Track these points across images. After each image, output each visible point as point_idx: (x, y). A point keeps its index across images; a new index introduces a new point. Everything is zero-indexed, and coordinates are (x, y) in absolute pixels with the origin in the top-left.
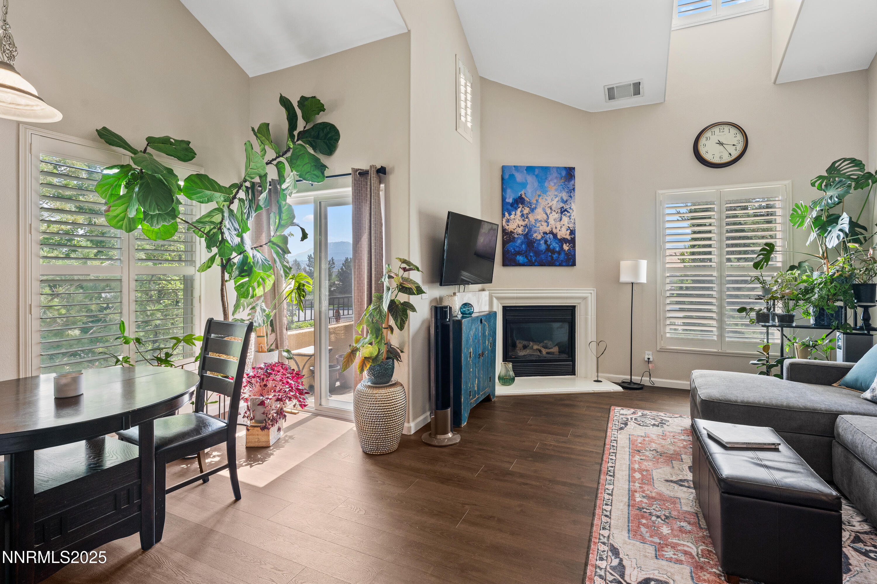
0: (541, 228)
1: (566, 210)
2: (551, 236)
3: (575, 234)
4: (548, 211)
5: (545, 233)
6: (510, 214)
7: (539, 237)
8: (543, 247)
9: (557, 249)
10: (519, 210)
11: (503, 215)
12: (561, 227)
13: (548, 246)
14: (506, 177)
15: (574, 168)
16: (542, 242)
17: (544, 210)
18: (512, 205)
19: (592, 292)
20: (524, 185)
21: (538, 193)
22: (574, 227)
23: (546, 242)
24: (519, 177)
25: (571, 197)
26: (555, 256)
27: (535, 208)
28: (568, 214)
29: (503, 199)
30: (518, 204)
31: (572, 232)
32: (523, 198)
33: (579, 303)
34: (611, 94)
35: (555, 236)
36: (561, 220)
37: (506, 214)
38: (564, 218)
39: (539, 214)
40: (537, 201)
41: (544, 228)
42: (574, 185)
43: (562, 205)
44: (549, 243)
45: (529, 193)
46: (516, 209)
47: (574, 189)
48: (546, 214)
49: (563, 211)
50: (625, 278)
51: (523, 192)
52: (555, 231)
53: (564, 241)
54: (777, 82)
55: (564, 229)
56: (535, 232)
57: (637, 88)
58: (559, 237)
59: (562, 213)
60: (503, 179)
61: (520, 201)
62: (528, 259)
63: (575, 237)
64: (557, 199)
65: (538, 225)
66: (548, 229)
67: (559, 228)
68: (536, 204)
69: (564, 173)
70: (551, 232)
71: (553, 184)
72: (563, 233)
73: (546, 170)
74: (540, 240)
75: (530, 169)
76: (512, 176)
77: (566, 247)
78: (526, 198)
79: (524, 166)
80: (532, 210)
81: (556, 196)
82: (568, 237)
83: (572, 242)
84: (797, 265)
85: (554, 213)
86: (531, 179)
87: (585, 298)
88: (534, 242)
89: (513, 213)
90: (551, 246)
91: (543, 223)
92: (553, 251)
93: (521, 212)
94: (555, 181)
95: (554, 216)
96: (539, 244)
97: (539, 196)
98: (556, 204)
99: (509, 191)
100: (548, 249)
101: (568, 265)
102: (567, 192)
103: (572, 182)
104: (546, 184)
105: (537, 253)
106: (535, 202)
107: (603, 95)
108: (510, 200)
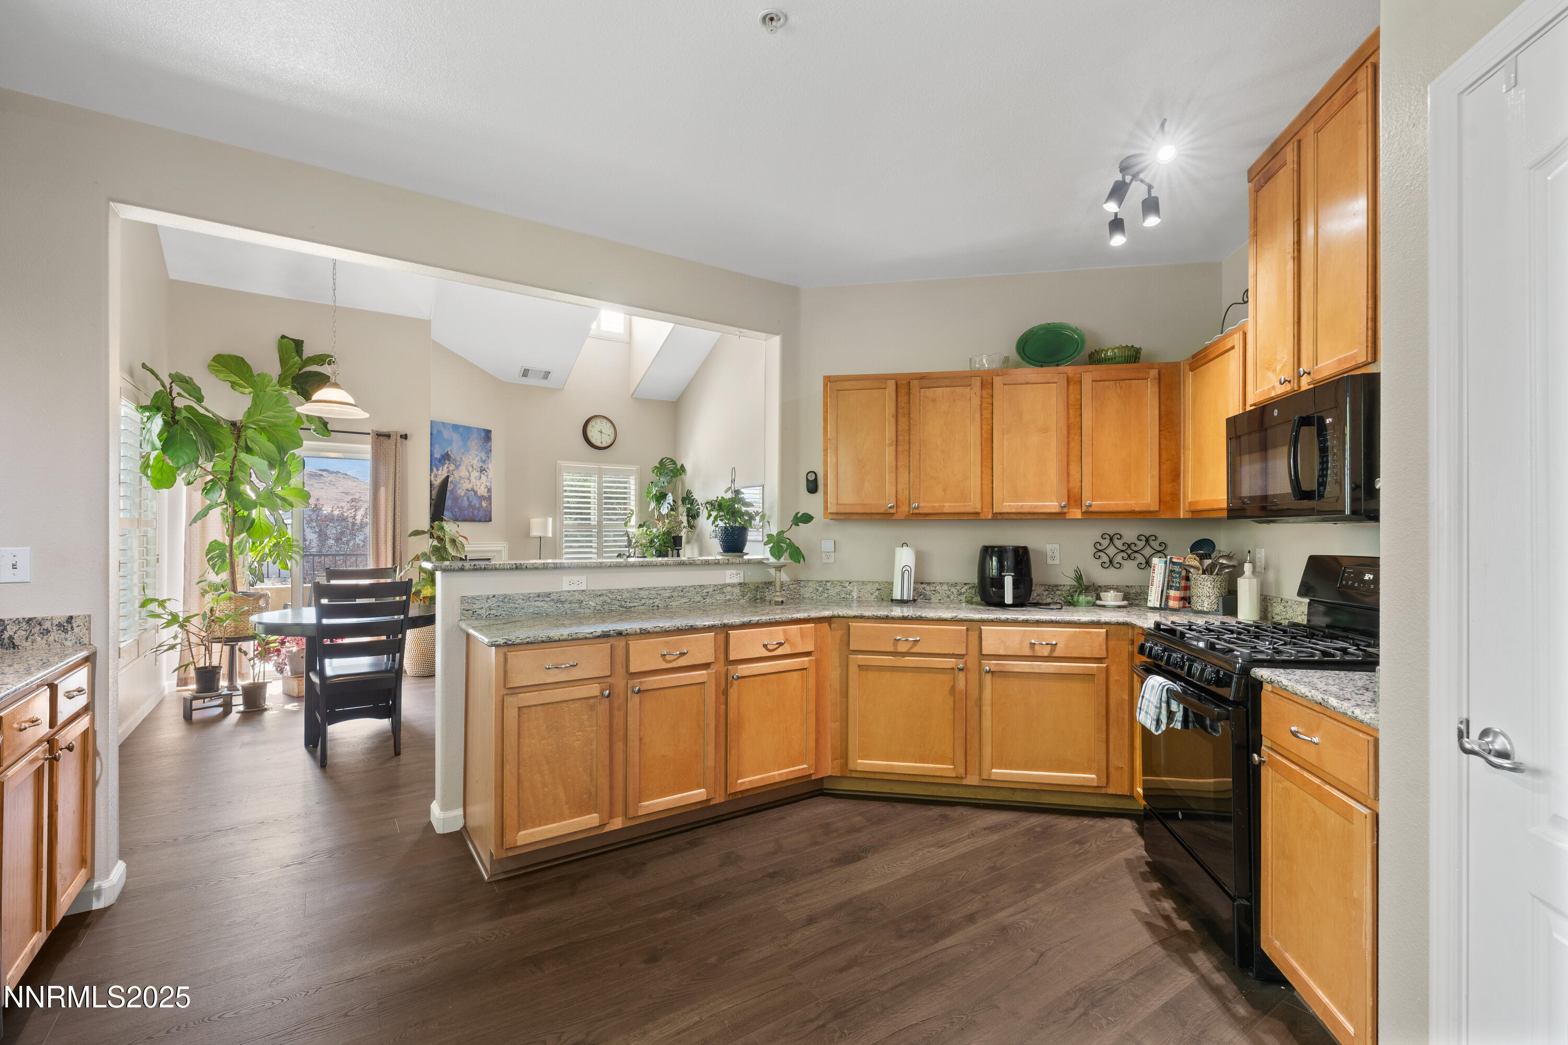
0: (464, 484)
1: (484, 470)
2: (473, 493)
3: (491, 492)
4: (470, 469)
5: (467, 490)
6: (438, 470)
7: (463, 494)
8: (466, 503)
9: (477, 506)
10: (446, 466)
11: (431, 470)
12: (480, 485)
13: (470, 503)
14: (435, 432)
15: (491, 431)
16: (465, 498)
17: (467, 468)
18: (440, 461)
19: (505, 545)
20: (450, 442)
21: (462, 451)
22: (491, 486)
23: (468, 498)
24: (446, 434)
25: (488, 457)
26: (475, 512)
27: (460, 465)
28: (486, 474)
29: (431, 455)
30: (445, 460)
31: (489, 491)
32: (449, 455)
33: (494, 556)
34: (526, 373)
35: (476, 493)
36: (480, 478)
37: (435, 469)
38: (483, 476)
39: (463, 472)
40: (461, 459)
41: (466, 485)
42: (491, 447)
43: (481, 464)
44: (470, 499)
45: (454, 450)
46: (443, 465)
47: (490, 450)
48: (469, 471)
49: (482, 470)
50: (535, 532)
51: (449, 449)
52: (475, 488)
53: (482, 498)
54: (634, 396)
55: (483, 487)
56: (460, 489)
57: (547, 375)
58: (479, 495)
59: (481, 472)
60: (431, 434)
61: (446, 457)
62: (453, 514)
63: (491, 496)
64: (477, 459)
65: (462, 482)
66: (469, 487)
67: (478, 486)
68: (460, 462)
69: (483, 434)
70: (473, 490)
71: (474, 444)
72: (482, 491)
73: (468, 429)
74: (463, 497)
75: (456, 427)
76: (440, 432)
77: (484, 504)
78: (451, 455)
79: (450, 424)
80: (457, 467)
81: (477, 455)
82: (486, 495)
83: (489, 499)
84: (642, 524)
85: (475, 472)
86: (456, 437)
87: (499, 552)
88: (459, 498)
89: (441, 469)
90: (472, 503)
91: (466, 481)
92: (474, 508)
93: (447, 468)
94: (476, 441)
95: (475, 474)
96: (462, 500)
97: (463, 454)
98: (476, 463)
99: (437, 447)
100: (470, 505)
101: (486, 521)
102: (486, 453)
103: (489, 444)
104: (469, 443)
105: (461, 509)
106: (459, 459)
107: (518, 371)
108: (437, 456)
